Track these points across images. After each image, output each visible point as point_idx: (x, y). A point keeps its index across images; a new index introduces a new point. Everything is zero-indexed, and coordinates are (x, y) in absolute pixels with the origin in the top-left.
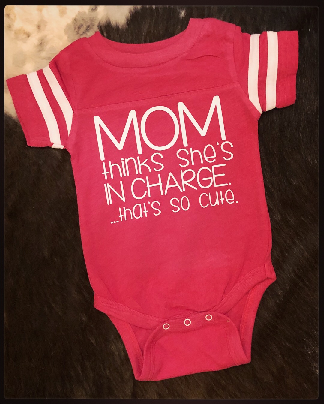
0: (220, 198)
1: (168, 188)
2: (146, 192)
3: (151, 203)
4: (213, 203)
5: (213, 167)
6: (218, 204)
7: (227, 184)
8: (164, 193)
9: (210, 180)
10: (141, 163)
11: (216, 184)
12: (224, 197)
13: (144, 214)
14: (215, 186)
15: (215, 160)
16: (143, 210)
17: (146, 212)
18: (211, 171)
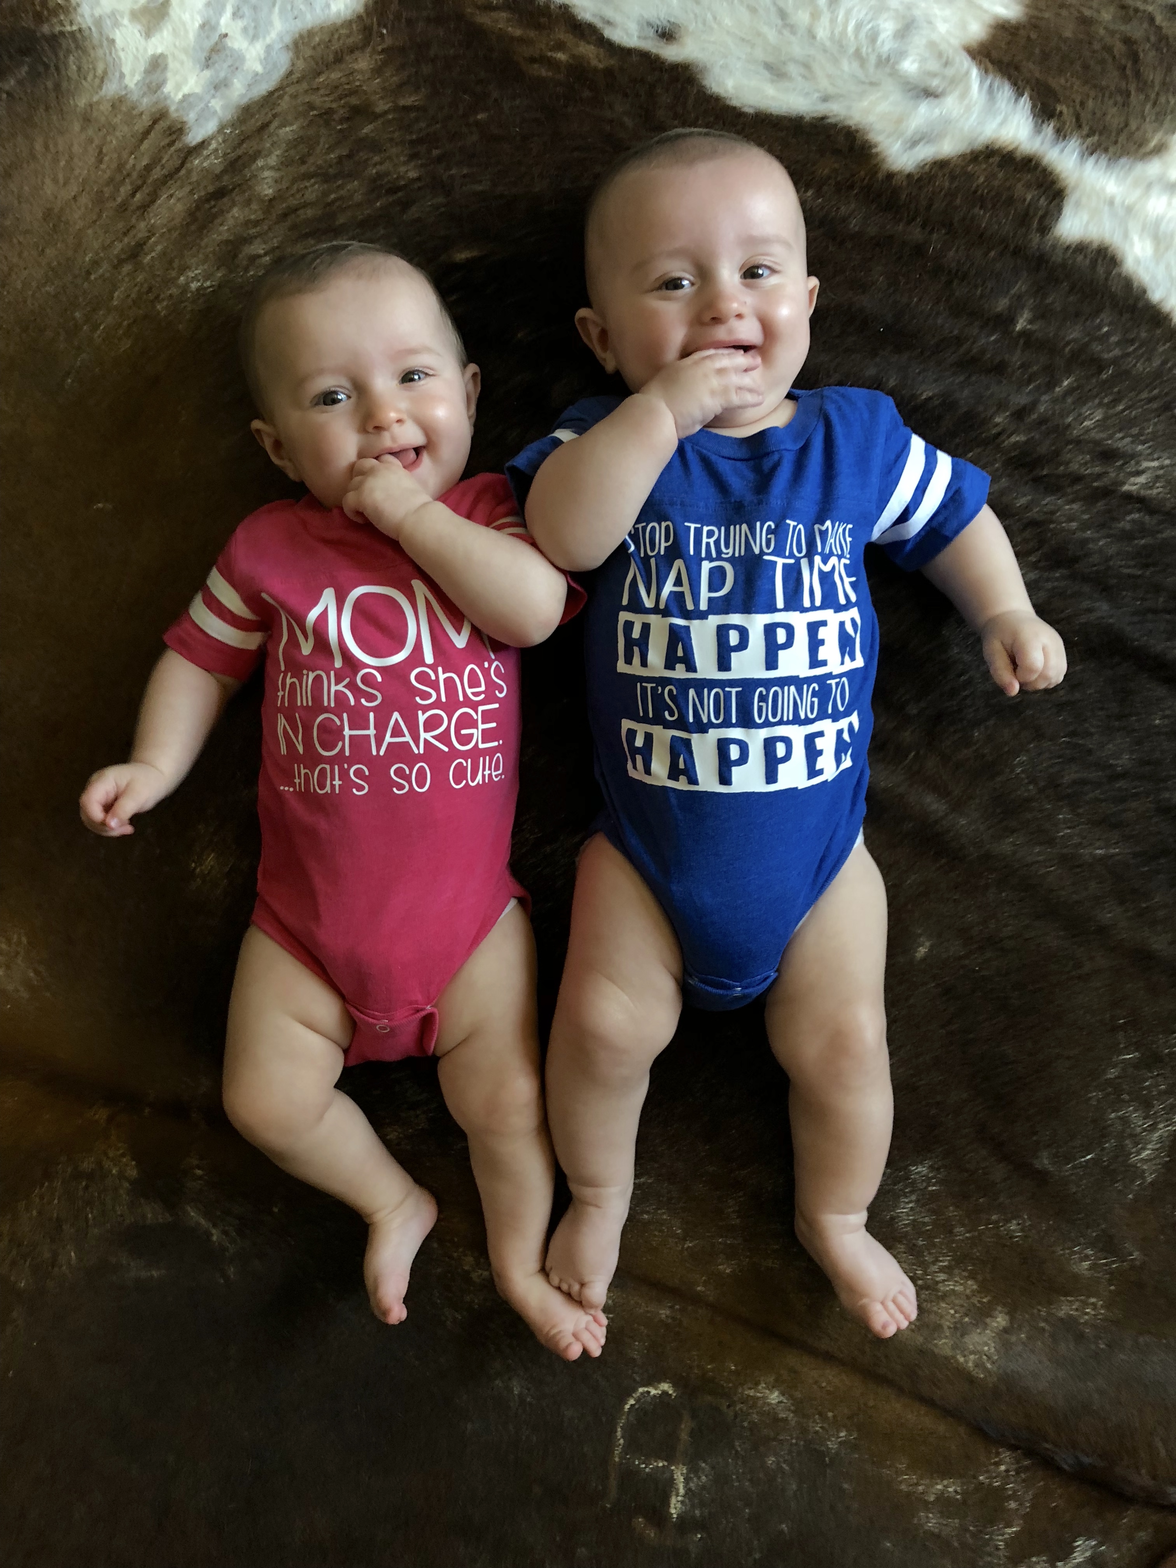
0: (484, 770)
1: (389, 744)
2: (340, 744)
3: (349, 768)
4: (473, 780)
5: (481, 708)
6: (481, 783)
7: (496, 744)
8: (378, 750)
9: (472, 735)
10: (336, 684)
11: (483, 742)
12: (490, 769)
13: (333, 786)
14: (481, 746)
15: (483, 696)
16: (333, 779)
17: (337, 782)
18: (475, 717)
